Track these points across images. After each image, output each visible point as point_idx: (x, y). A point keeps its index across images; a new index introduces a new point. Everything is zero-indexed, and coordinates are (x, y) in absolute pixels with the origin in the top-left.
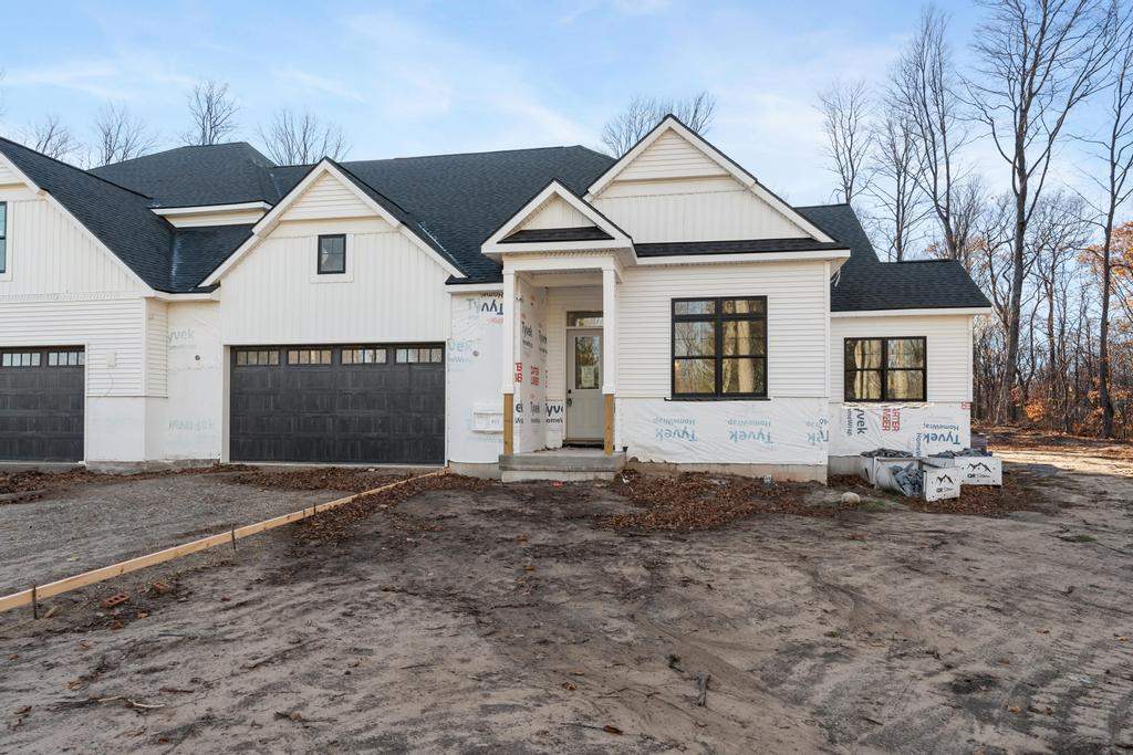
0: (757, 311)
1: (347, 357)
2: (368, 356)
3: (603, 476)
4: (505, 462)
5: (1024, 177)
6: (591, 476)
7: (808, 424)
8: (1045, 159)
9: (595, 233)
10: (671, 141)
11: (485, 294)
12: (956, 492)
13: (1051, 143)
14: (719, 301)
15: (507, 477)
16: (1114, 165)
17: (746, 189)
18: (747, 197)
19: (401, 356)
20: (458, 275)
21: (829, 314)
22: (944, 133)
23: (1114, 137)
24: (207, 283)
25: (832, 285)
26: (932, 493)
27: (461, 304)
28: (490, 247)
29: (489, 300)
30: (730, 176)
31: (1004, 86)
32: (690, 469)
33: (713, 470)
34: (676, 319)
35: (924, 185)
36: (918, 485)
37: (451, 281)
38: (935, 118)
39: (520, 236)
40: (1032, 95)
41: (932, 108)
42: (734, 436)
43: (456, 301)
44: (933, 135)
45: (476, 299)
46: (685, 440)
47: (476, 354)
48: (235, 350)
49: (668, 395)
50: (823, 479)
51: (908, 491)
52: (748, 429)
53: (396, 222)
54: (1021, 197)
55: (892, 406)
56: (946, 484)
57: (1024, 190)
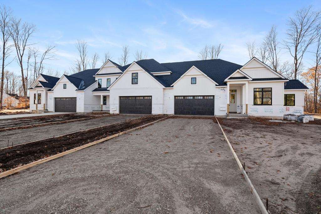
0: (270, 90)
1: (196, 98)
2: (200, 98)
3: (246, 118)
4: (227, 115)
5: (297, 61)
6: (243, 118)
7: (280, 109)
8: (301, 57)
9: (245, 78)
10: (254, 61)
11: (222, 87)
12: (308, 122)
13: (303, 53)
14: (263, 89)
15: (228, 118)
16: (317, 57)
17: (268, 69)
18: (268, 71)
19: (205, 97)
20: (217, 84)
21: (284, 90)
22: (275, 50)
23: (317, 51)
24: (172, 86)
25: (285, 86)
26: (304, 122)
27: (218, 89)
28: (226, 80)
29: (223, 88)
30: (265, 67)
31: (293, 41)
32: (257, 117)
33: (261, 117)
34: (255, 92)
35: (270, 60)
36: (302, 120)
37: (216, 85)
38: (273, 47)
39: (231, 78)
40: (298, 43)
41: (273, 45)
42: (265, 111)
43: (216, 88)
44: (273, 51)
45: (220, 88)
46: (256, 112)
47: (220, 97)
48: (175, 96)
49: (253, 104)
50: (283, 119)
51: (299, 121)
52: (268, 110)
53: (206, 76)
54: (296, 64)
55: (288, 107)
56: (307, 120)
57: (297, 63)
